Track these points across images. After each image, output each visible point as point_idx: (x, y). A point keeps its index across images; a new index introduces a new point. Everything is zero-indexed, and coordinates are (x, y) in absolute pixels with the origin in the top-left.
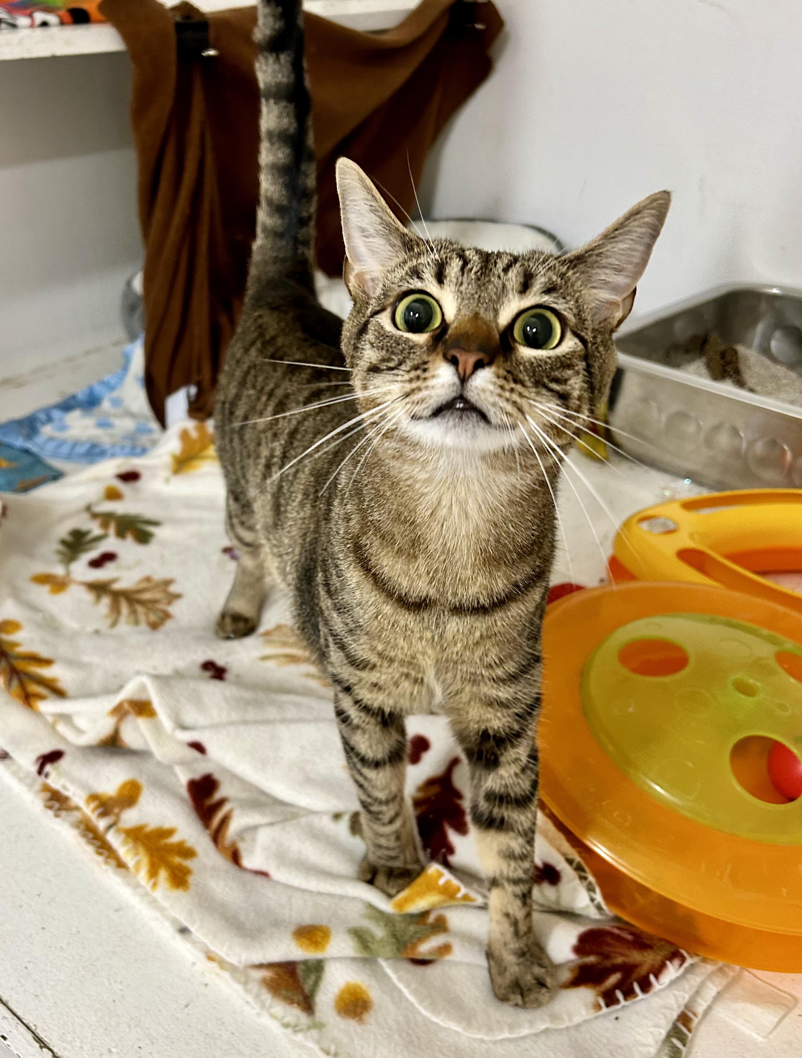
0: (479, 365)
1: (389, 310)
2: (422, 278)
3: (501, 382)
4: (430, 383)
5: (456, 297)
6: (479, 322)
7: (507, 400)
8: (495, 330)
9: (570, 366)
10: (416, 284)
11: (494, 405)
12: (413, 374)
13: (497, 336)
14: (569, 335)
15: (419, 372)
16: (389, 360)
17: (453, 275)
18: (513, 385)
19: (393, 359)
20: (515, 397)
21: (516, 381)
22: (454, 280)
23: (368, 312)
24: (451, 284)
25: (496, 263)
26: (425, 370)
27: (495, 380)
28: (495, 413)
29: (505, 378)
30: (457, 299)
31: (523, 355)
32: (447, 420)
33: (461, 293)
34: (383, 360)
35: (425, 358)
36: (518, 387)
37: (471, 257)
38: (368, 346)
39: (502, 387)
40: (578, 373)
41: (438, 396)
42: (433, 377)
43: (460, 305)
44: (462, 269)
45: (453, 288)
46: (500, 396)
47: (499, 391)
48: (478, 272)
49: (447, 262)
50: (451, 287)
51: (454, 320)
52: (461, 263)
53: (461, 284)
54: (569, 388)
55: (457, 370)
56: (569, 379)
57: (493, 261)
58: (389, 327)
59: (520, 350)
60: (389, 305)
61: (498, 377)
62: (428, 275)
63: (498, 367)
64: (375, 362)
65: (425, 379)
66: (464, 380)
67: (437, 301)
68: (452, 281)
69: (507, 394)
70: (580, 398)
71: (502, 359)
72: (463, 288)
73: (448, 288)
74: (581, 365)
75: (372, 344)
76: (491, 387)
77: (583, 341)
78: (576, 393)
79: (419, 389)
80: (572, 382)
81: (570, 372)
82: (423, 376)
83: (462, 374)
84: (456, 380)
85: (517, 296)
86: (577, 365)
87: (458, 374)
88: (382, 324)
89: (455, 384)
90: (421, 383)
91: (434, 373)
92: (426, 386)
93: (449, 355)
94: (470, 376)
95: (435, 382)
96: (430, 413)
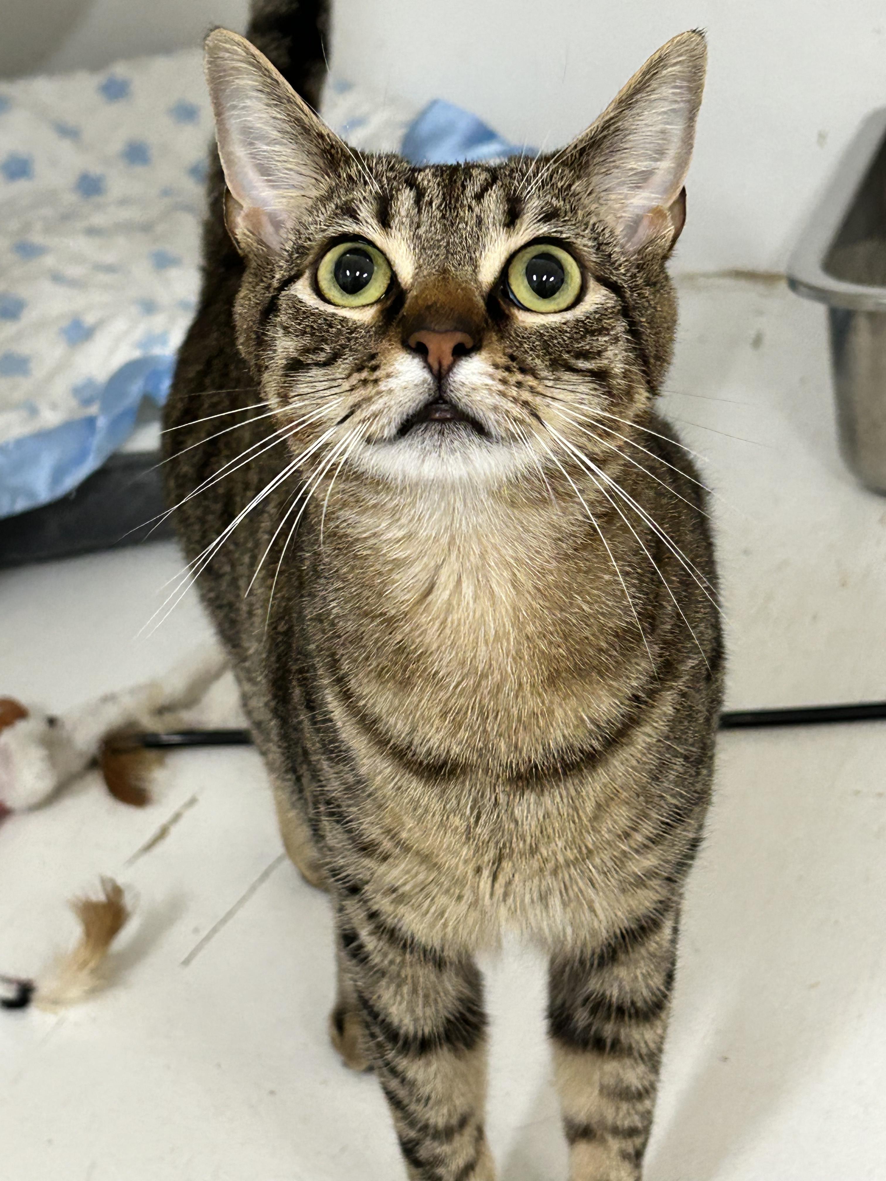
0: (461, 351)
1: (307, 274)
2: (358, 219)
3: (501, 374)
4: (383, 386)
5: (412, 247)
6: (452, 286)
7: (515, 400)
8: (477, 294)
9: (602, 331)
10: (350, 227)
11: (495, 409)
12: (356, 377)
13: (481, 303)
14: (592, 284)
15: (364, 375)
16: (317, 350)
17: (403, 213)
18: (519, 377)
19: (322, 350)
20: (526, 395)
21: (523, 371)
22: (407, 221)
23: (275, 284)
24: (403, 227)
25: (464, 187)
26: (374, 369)
27: (491, 370)
28: (497, 422)
29: (508, 369)
30: (414, 249)
31: (527, 325)
32: (420, 439)
33: (419, 237)
34: (306, 351)
35: (373, 348)
36: (530, 380)
37: (426, 183)
38: (281, 332)
39: (504, 382)
40: (616, 340)
41: (400, 404)
42: (388, 376)
43: (419, 258)
44: (418, 201)
46: (503, 394)
47: (500, 386)
48: (441, 205)
49: (392, 196)
50: (403, 232)
51: (412, 285)
52: (412, 194)
53: (418, 227)
54: (606, 362)
55: (425, 360)
56: (606, 350)
57: (459, 183)
58: (310, 299)
59: (520, 318)
60: (307, 267)
61: (496, 366)
62: (366, 212)
63: (492, 351)
64: (295, 355)
65: (376, 381)
66: (440, 376)
67: (382, 253)
68: (403, 223)
69: (514, 392)
70: (626, 375)
71: (495, 338)
72: (421, 231)
73: (398, 233)
74: (620, 326)
75: (285, 328)
76: (489, 382)
77: (614, 288)
78: (618, 368)
79: (368, 400)
80: (609, 354)
81: (603, 339)
83: (436, 366)
84: (427, 375)
85: (503, 233)
86: (613, 328)
87: (429, 367)
88: (300, 296)
89: (424, 381)
90: (370, 390)
91: (390, 370)
92: (379, 393)
93: (412, 342)
94: (450, 369)
95: (392, 383)
96: (394, 431)
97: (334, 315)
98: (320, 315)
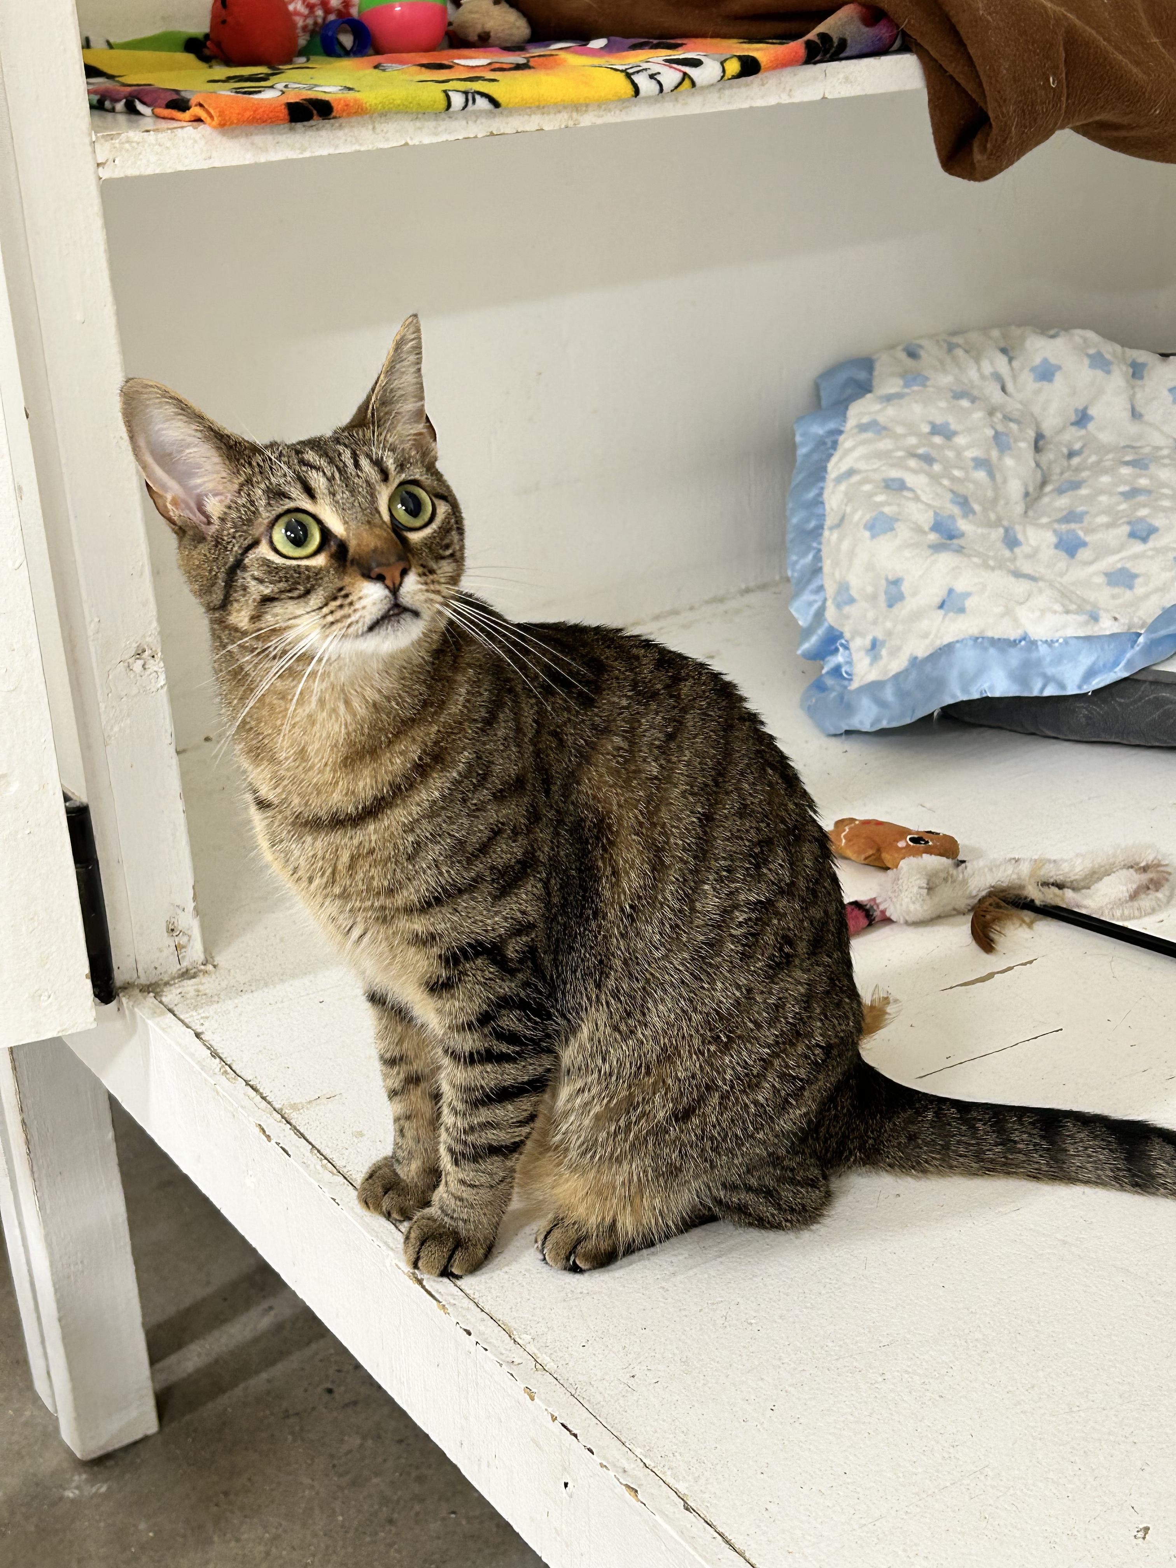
0: (404, 573)
1: (264, 541)
2: (292, 498)
3: (422, 580)
4: (357, 606)
5: (335, 509)
7: (434, 592)
11: (426, 601)
12: (334, 604)
15: (339, 601)
16: (290, 589)
17: (321, 487)
18: (431, 578)
20: (436, 587)
21: (431, 574)
22: (326, 491)
24: (324, 497)
25: (342, 461)
26: (346, 596)
27: (419, 579)
28: (428, 608)
29: (424, 574)
30: (337, 511)
31: (416, 541)
32: (385, 629)
33: (338, 502)
34: (278, 591)
35: (339, 584)
36: (435, 578)
38: (253, 582)
39: (426, 583)
41: (370, 613)
42: (360, 598)
43: (344, 517)
44: (328, 479)
45: (328, 500)
46: (427, 591)
47: (424, 587)
49: (307, 478)
50: (326, 500)
51: (348, 536)
53: (334, 494)
55: (384, 583)
57: (337, 459)
59: (412, 537)
60: (263, 536)
61: (420, 576)
62: (296, 491)
63: (416, 568)
64: (268, 594)
65: (351, 604)
66: (394, 591)
67: (314, 516)
68: (324, 494)
71: (411, 556)
72: (338, 498)
73: (322, 501)
75: (255, 579)
76: (420, 586)
79: (347, 616)
82: (348, 600)
83: (391, 586)
84: (386, 592)
85: (381, 484)
87: (387, 587)
88: (268, 558)
89: (386, 597)
90: (346, 610)
91: (361, 594)
92: (355, 611)
93: (373, 575)
94: (400, 584)
95: (363, 603)
96: (365, 629)
97: (299, 566)
98: (290, 567)
